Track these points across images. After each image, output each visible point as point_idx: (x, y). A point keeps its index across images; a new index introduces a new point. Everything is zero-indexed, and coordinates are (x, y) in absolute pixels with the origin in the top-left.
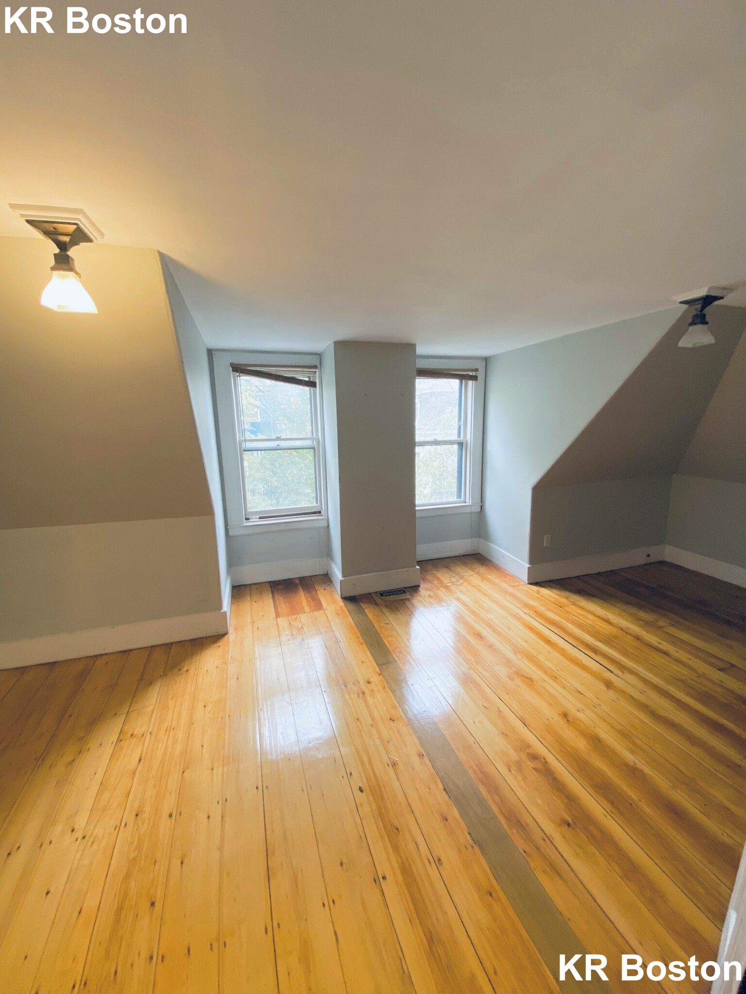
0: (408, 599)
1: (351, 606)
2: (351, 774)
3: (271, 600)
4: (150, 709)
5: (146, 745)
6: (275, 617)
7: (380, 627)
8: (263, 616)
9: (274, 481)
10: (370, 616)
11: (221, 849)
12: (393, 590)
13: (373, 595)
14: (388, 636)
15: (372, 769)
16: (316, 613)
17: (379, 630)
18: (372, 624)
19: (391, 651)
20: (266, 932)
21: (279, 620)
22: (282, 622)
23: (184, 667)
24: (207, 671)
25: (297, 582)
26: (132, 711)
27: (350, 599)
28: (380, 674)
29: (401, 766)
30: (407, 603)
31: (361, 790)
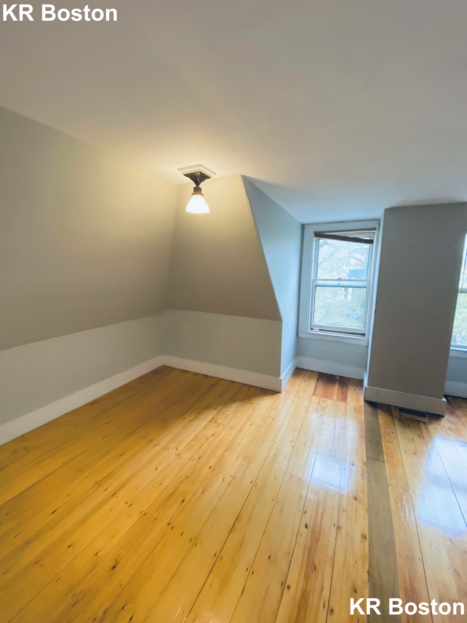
0: (425, 423)
1: (369, 409)
2: (306, 512)
3: (315, 384)
4: (228, 413)
5: (218, 429)
6: (312, 394)
7: (385, 432)
8: (305, 391)
9: (358, 310)
10: (381, 421)
11: (220, 499)
12: (413, 411)
13: (392, 409)
14: (388, 442)
15: (322, 519)
16: (340, 403)
17: (382, 435)
18: (379, 427)
19: (384, 453)
20: (215, 556)
21: (314, 397)
22: (315, 399)
23: (252, 400)
24: (261, 407)
25: (338, 378)
26: (222, 411)
27: (371, 404)
28: (365, 464)
29: (343, 532)
30: (422, 425)
31: (306, 526)
